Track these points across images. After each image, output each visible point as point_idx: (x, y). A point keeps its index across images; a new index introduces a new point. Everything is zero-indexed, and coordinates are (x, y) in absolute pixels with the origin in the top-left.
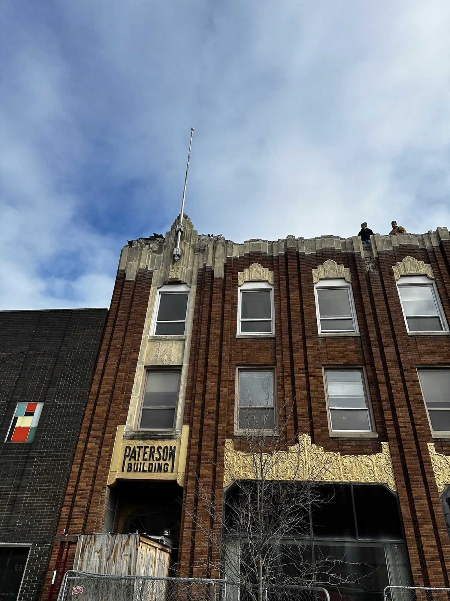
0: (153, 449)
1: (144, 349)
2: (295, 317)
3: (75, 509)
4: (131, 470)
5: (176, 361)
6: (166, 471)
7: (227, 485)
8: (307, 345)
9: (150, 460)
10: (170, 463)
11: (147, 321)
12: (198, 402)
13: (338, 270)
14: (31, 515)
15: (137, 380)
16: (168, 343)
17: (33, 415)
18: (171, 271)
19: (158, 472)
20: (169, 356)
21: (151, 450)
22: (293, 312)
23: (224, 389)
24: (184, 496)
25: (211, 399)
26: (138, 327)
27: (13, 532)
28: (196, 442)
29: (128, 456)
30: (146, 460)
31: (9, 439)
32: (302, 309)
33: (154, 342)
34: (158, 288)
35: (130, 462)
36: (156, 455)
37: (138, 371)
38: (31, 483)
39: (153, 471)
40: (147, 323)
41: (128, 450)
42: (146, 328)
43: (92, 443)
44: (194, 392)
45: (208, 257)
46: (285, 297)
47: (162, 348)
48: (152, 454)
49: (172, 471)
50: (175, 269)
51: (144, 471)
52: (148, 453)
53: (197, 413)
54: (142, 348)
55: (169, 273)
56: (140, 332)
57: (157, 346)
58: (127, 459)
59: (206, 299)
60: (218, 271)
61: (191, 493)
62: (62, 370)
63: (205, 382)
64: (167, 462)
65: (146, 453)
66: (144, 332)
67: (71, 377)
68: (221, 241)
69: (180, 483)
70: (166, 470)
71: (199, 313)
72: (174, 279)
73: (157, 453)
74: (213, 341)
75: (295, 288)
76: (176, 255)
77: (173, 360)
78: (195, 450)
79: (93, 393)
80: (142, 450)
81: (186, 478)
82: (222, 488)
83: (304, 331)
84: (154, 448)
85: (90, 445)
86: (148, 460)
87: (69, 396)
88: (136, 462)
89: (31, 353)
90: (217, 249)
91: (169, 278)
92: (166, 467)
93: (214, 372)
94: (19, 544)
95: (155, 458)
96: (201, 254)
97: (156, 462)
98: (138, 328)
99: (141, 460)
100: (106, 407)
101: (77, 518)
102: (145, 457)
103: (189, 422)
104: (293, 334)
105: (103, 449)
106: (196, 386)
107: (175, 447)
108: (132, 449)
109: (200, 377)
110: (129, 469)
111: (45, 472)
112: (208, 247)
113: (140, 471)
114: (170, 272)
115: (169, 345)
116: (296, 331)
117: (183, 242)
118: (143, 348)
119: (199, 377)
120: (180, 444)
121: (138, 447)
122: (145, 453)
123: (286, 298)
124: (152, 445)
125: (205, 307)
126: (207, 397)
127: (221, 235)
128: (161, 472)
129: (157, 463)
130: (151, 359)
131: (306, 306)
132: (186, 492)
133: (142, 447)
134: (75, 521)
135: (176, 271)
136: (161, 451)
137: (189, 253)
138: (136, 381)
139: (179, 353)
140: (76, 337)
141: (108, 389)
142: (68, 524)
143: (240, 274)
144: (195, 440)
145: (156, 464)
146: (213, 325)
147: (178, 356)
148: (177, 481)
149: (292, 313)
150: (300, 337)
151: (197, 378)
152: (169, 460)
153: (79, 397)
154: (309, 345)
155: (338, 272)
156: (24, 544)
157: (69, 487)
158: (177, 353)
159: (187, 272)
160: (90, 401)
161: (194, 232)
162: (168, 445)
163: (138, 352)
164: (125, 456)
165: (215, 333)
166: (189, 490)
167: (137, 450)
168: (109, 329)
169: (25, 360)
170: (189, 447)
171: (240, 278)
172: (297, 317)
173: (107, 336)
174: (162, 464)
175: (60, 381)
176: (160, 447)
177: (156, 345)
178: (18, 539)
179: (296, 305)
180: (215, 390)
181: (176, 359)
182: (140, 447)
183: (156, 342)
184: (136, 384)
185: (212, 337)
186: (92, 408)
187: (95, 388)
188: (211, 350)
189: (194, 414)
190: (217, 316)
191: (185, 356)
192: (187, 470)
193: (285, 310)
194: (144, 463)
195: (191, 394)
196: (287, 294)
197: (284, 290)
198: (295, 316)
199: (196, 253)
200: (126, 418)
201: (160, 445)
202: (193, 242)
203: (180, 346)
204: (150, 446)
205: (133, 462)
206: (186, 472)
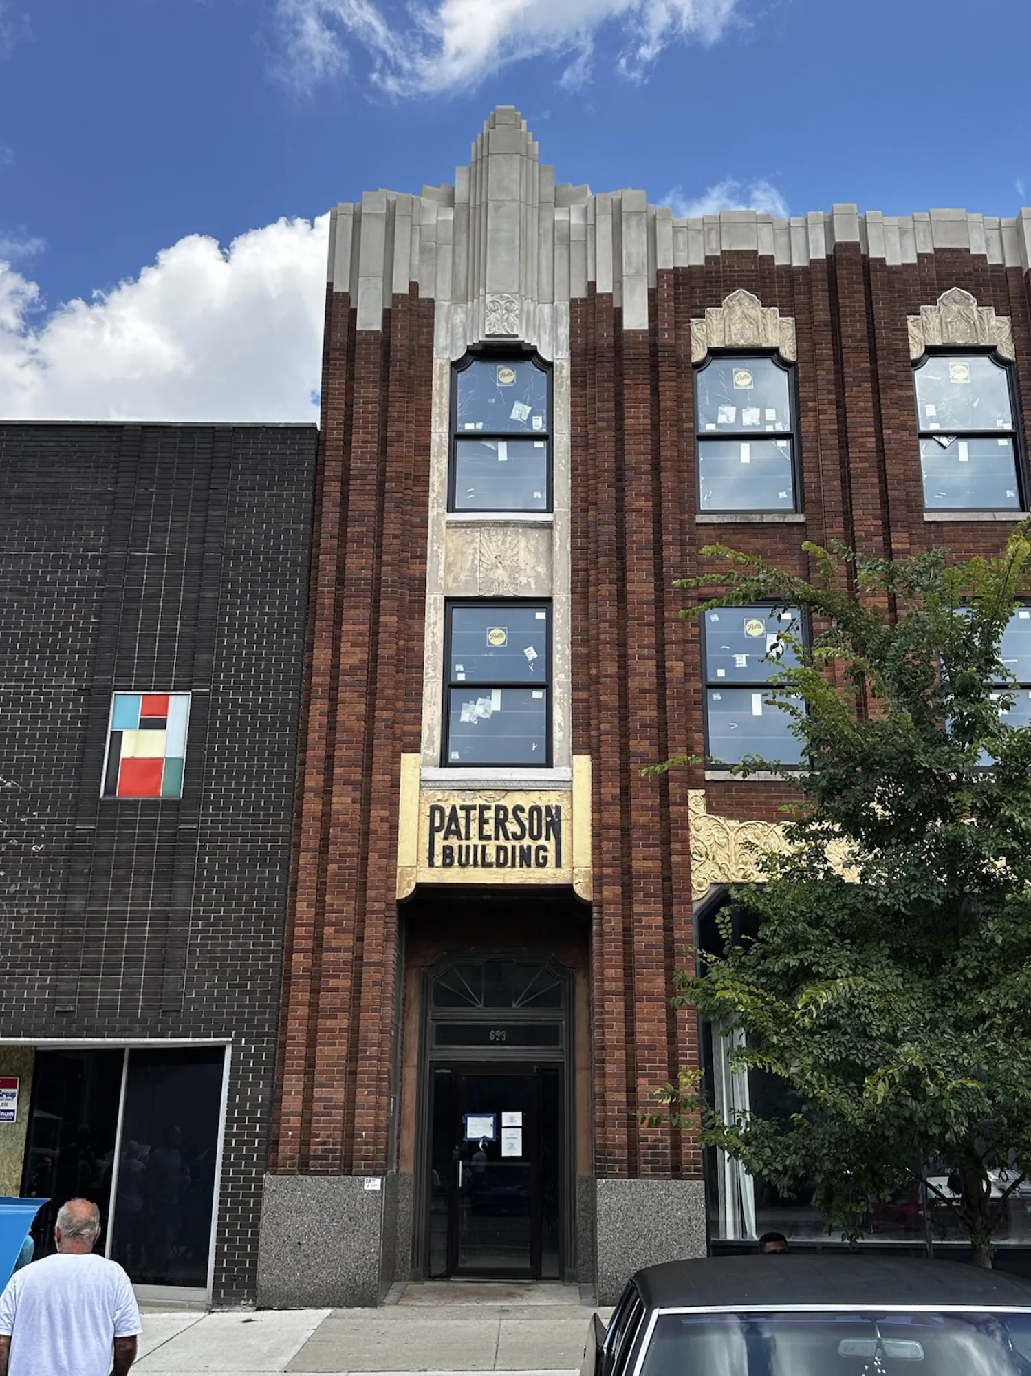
0: (502, 812)
1: (440, 551)
2: (861, 465)
3: (328, 957)
4: (452, 862)
5: (533, 586)
6: (542, 865)
7: (700, 896)
8: (893, 546)
9: (497, 838)
10: (551, 845)
11: (436, 466)
12: (609, 698)
13: (978, 323)
14: (216, 972)
15: (431, 635)
16: (505, 535)
17: (164, 728)
19: (521, 866)
20: (513, 571)
21: (497, 814)
22: (857, 450)
23: (674, 664)
24: (595, 921)
25: (643, 691)
26: (415, 485)
27: (175, 1014)
28: (613, 797)
29: (439, 829)
30: (488, 838)
31: (110, 790)
32: (880, 440)
33: (463, 530)
35: (447, 843)
36: (513, 827)
37: (432, 611)
38: (198, 899)
39: (509, 864)
40: (437, 474)
41: (437, 814)
42: (436, 488)
43: (343, 799)
44: (594, 671)
45: (600, 262)
46: (830, 402)
47: (488, 547)
48: (500, 824)
49: (558, 864)
50: (503, 305)
51: (486, 865)
52: (492, 822)
53: (608, 723)
54: (432, 546)
56: (422, 499)
57: (473, 541)
58: (439, 836)
61: (614, 915)
62: (223, 605)
63: (622, 645)
64: (542, 842)
65: (487, 822)
66: (430, 499)
67: (251, 625)
69: (583, 891)
70: (541, 861)
71: (586, 447)
72: (502, 336)
73: (514, 821)
74: (635, 532)
75: (860, 374)
77: (524, 582)
78: (613, 815)
79: (319, 668)
80: (475, 814)
81: (598, 881)
82: (690, 902)
83: (885, 502)
84: (505, 809)
85: (338, 803)
86: (493, 837)
87: (257, 677)
88: (464, 843)
89: (117, 553)
91: (487, 333)
92: (542, 853)
93: (647, 619)
94: (197, 1040)
95: (510, 835)
97: (514, 842)
98: (416, 489)
99: (475, 841)
100: (361, 708)
101: (337, 977)
102: (485, 833)
103: (589, 747)
104: (857, 513)
105: (373, 813)
106: (598, 656)
107: (558, 808)
108: (447, 812)
109: (607, 634)
110: (448, 861)
111: (232, 869)
113: (475, 864)
115: (509, 539)
116: (865, 507)
118: (435, 548)
119: (605, 632)
120: (572, 800)
121: (462, 808)
122: (483, 821)
123: (835, 407)
124: (497, 803)
125: (604, 429)
126: (633, 684)
128: (529, 866)
129: (517, 844)
130: (462, 577)
131: (890, 431)
132: (600, 913)
133: (474, 807)
134: (333, 983)
135: (505, 308)
136: (524, 816)
138: (431, 640)
139: (538, 563)
140: (241, 509)
141: (362, 661)
142: (315, 992)
143: (696, 326)
144: (611, 791)
145: (514, 847)
146: (631, 485)
147: (536, 572)
148: (575, 887)
149: (854, 452)
150: (876, 522)
151: (599, 634)
152: (548, 838)
153: (286, 681)
154: (900, 546)
155: (978, 326)
156: (212, 1039)
157: (301, 906)
158: (532, 561)
160: (317, 692)
162: (539, 803)
163: (423, 558)
164: (433, 830)
165: (639, 510)
166: (609, 909)
167: (461, 814)
168: (333, 490)
169: (106, 574)
170: (598, 806)
171: (697, 340)
172: (866, 465)
173: (330, 511)
174: (529, 847)
175: (221, 635)
176: (518, 808)
177: (470, 538)
178: (191, 1029)
179: (864, 429)
180: (651, 666)
181: (532, 581)
182: (468, 809)
183: (469, 531)
184: (430, 648)
185: (632, 521)
186: (326, 708)
187: (322, 656)
188: (631, 559)
189: (602, 726)
190: (642, 458)
191: (557, 572)
192: (598, 861)
193: (831, 442)
194: (484, 847)
195: (585, 677)
196: (837, 393)
197: (829, 381)
198: (863, 460)
200: (419, 734)
201: (519, 803)
203: (538, 543)
204: (493, 805)
205: (454, 842)
206: (594, 866)
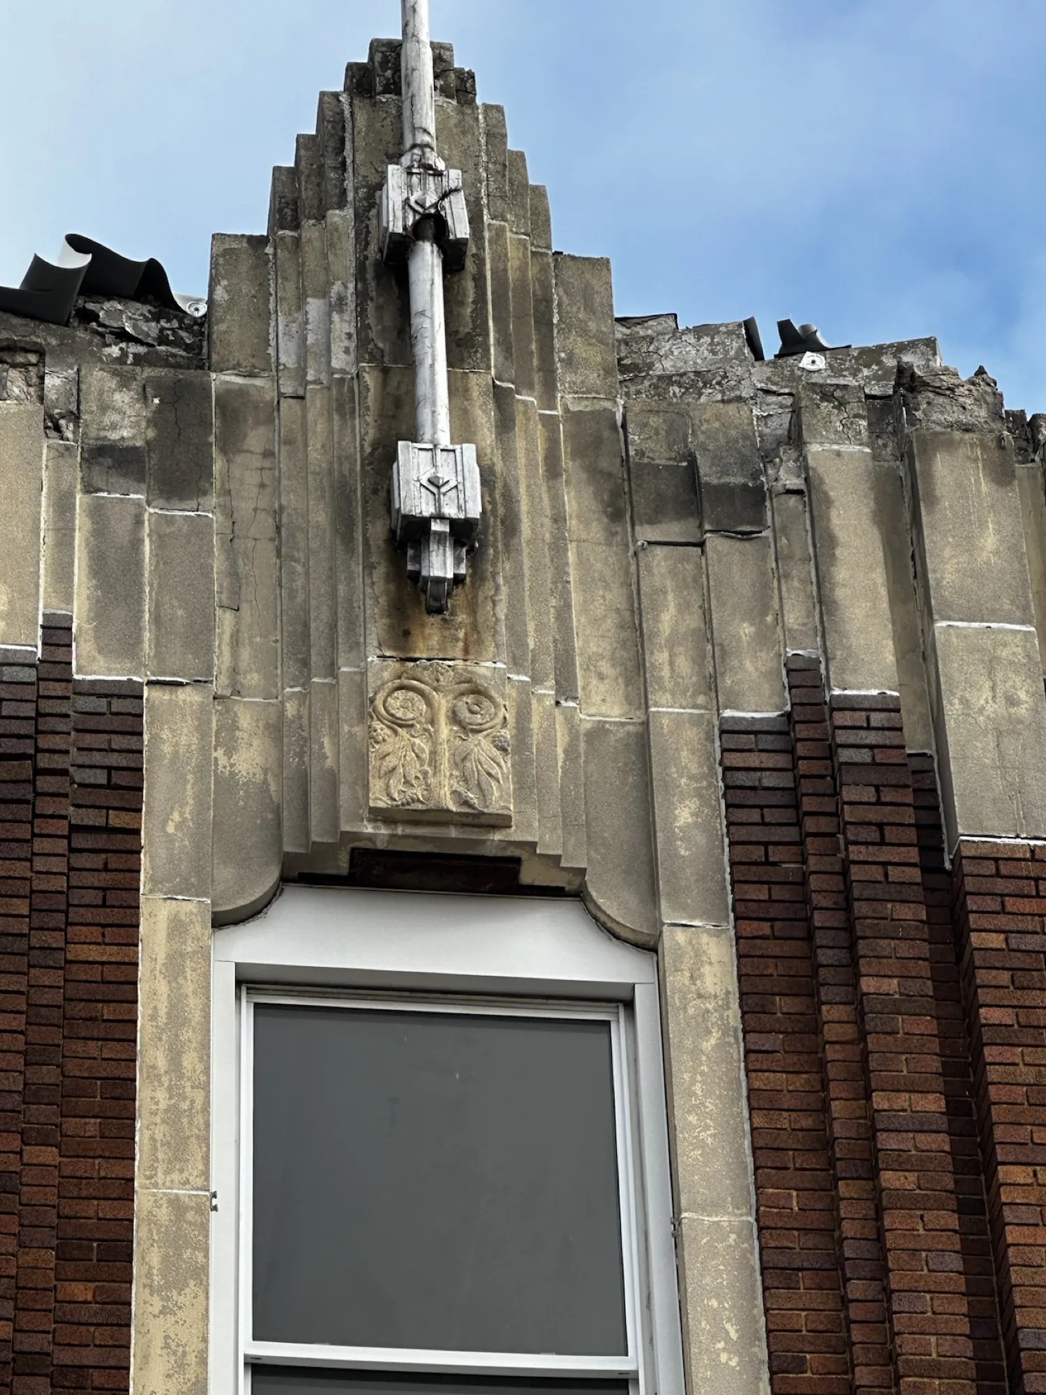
18: (397, 724)
34: (221, 921)
45: (841, 594)
50: (443, 703)
55: (372, 738)
59: (903, 1100)
60: (1002, 764)
68: (954, 415)
72: (439, 817)
76: (436, 527)
90: (933, 501)
91: (379, 800)
96: (713, 541)
112: (804, 468)
114: (381, 729)
117: (478, 383)
125: (910, 1202)
127: (930, 344)
135: (454, 718)
137: (559, 519)
159: (570, 752)
161: (569, 274)
199: (646, 533)
202: (582, 391)
